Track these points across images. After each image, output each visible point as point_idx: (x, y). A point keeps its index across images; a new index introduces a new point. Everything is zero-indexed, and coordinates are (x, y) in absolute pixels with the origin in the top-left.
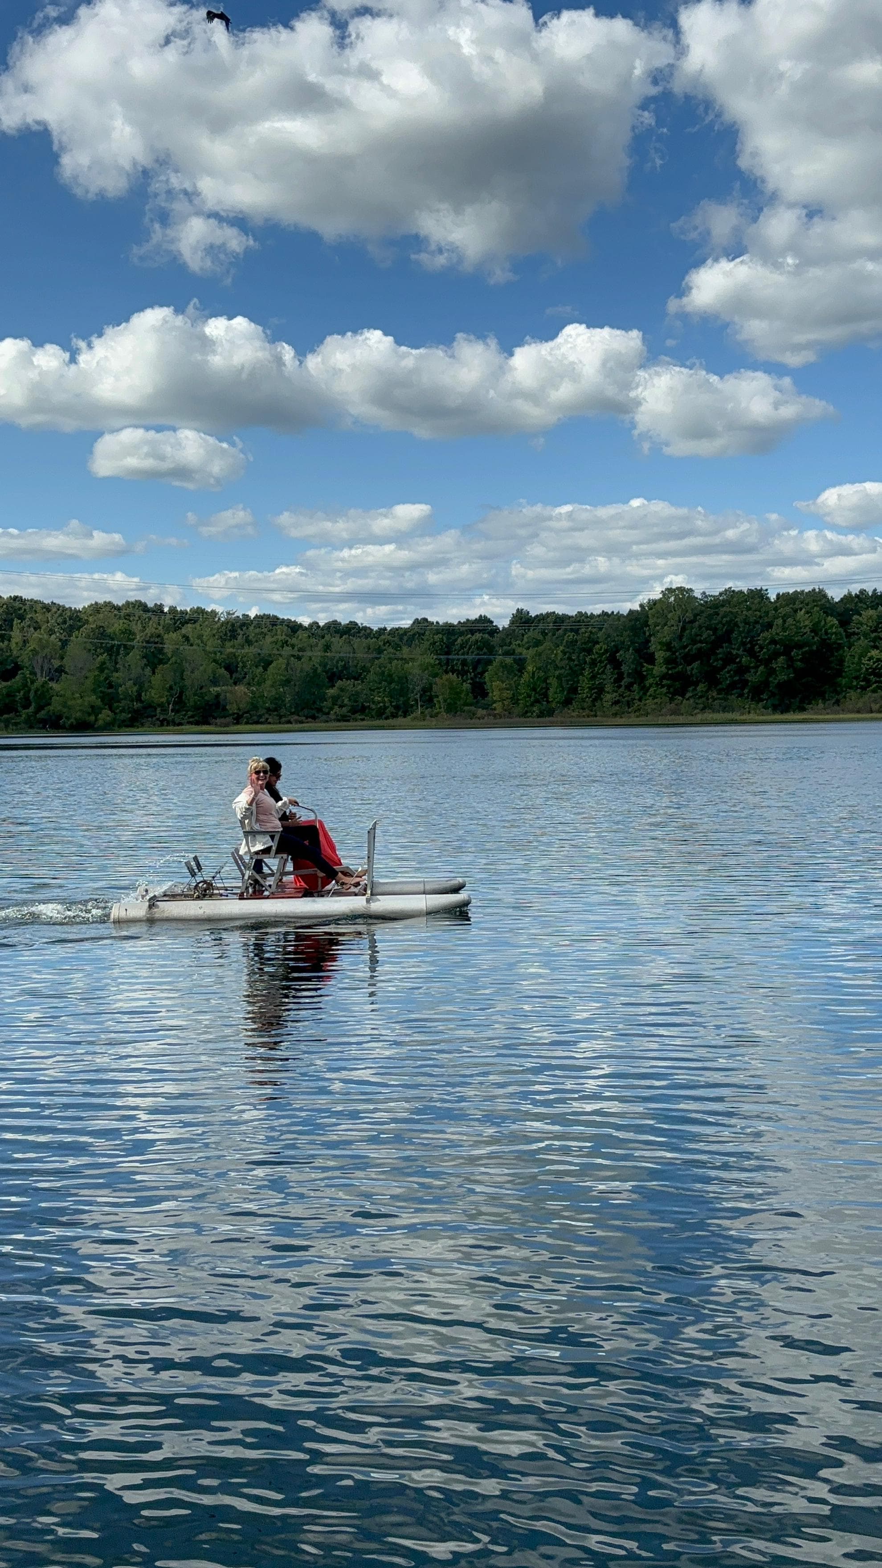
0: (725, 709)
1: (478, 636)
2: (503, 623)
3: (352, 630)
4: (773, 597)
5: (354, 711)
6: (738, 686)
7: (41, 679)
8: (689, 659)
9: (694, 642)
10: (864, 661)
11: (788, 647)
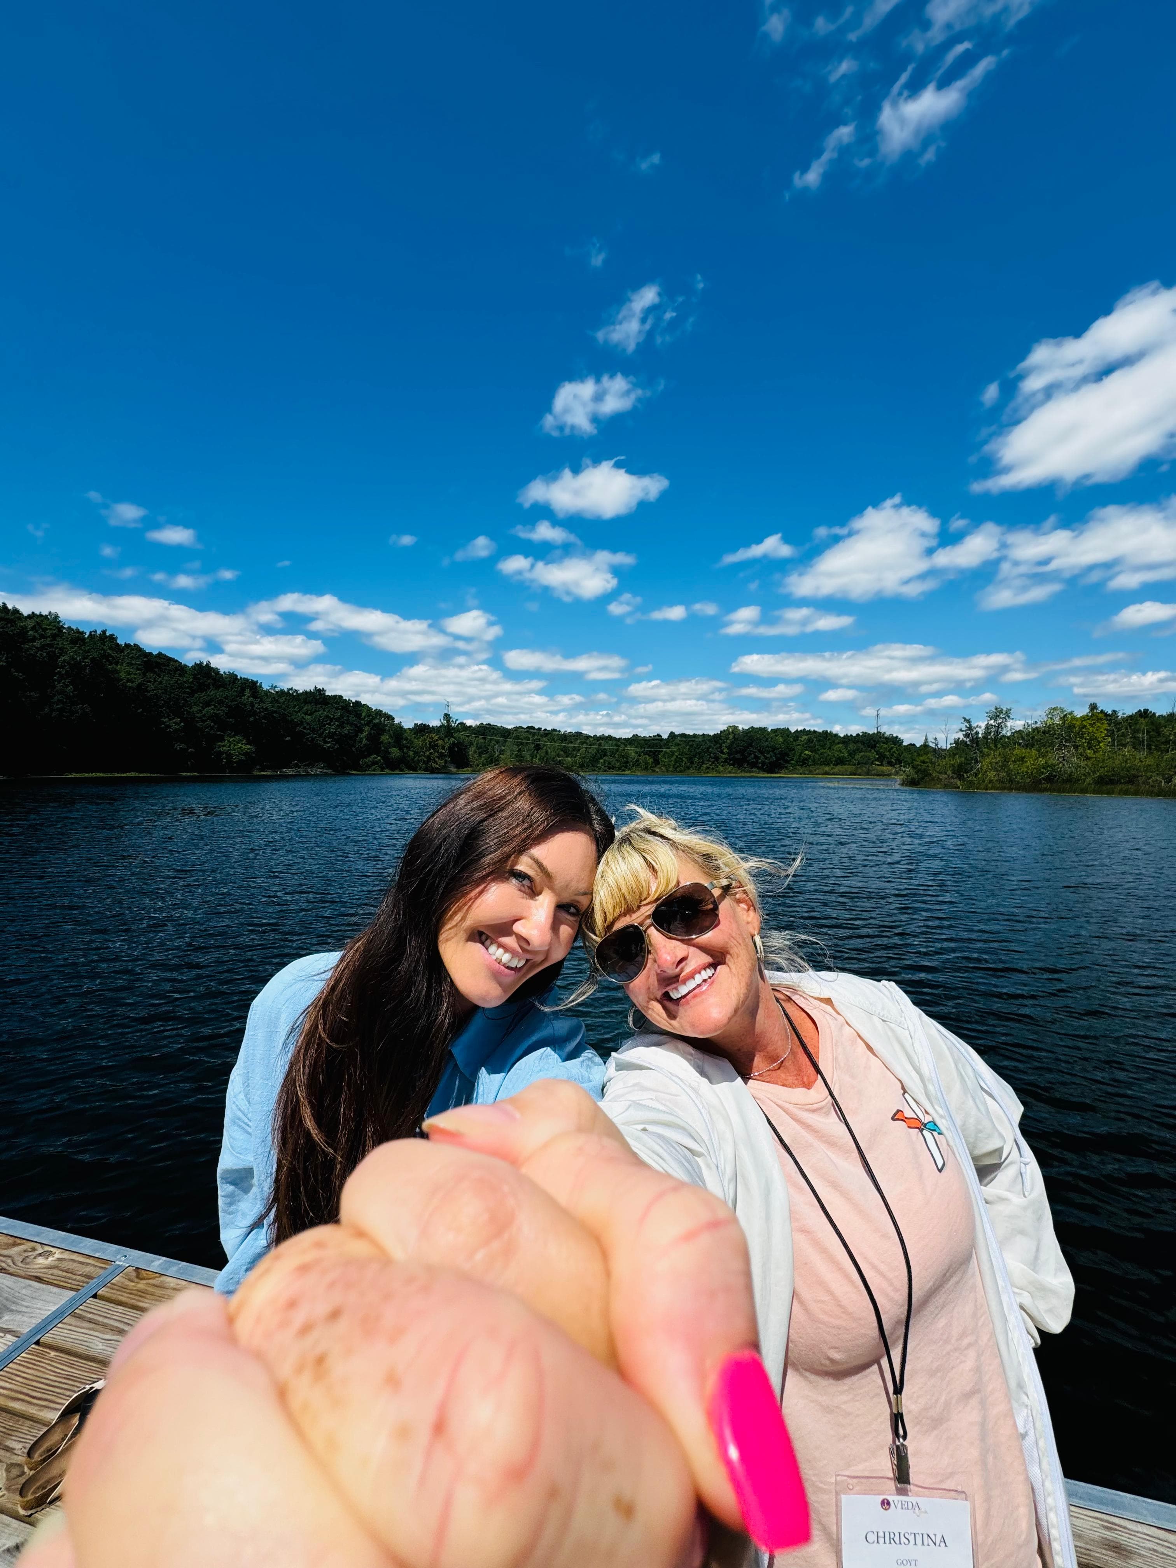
0: (750, 772)
1: (656, 741)
2: (665, 736)
3: (610, 738)
4: (769, 730)
5: (609, 768)
6: (753, 765)
7: (497, 753)
8: (737, 753)
9: (738, 746)
10: (803, 755)
11: (774, 749)
